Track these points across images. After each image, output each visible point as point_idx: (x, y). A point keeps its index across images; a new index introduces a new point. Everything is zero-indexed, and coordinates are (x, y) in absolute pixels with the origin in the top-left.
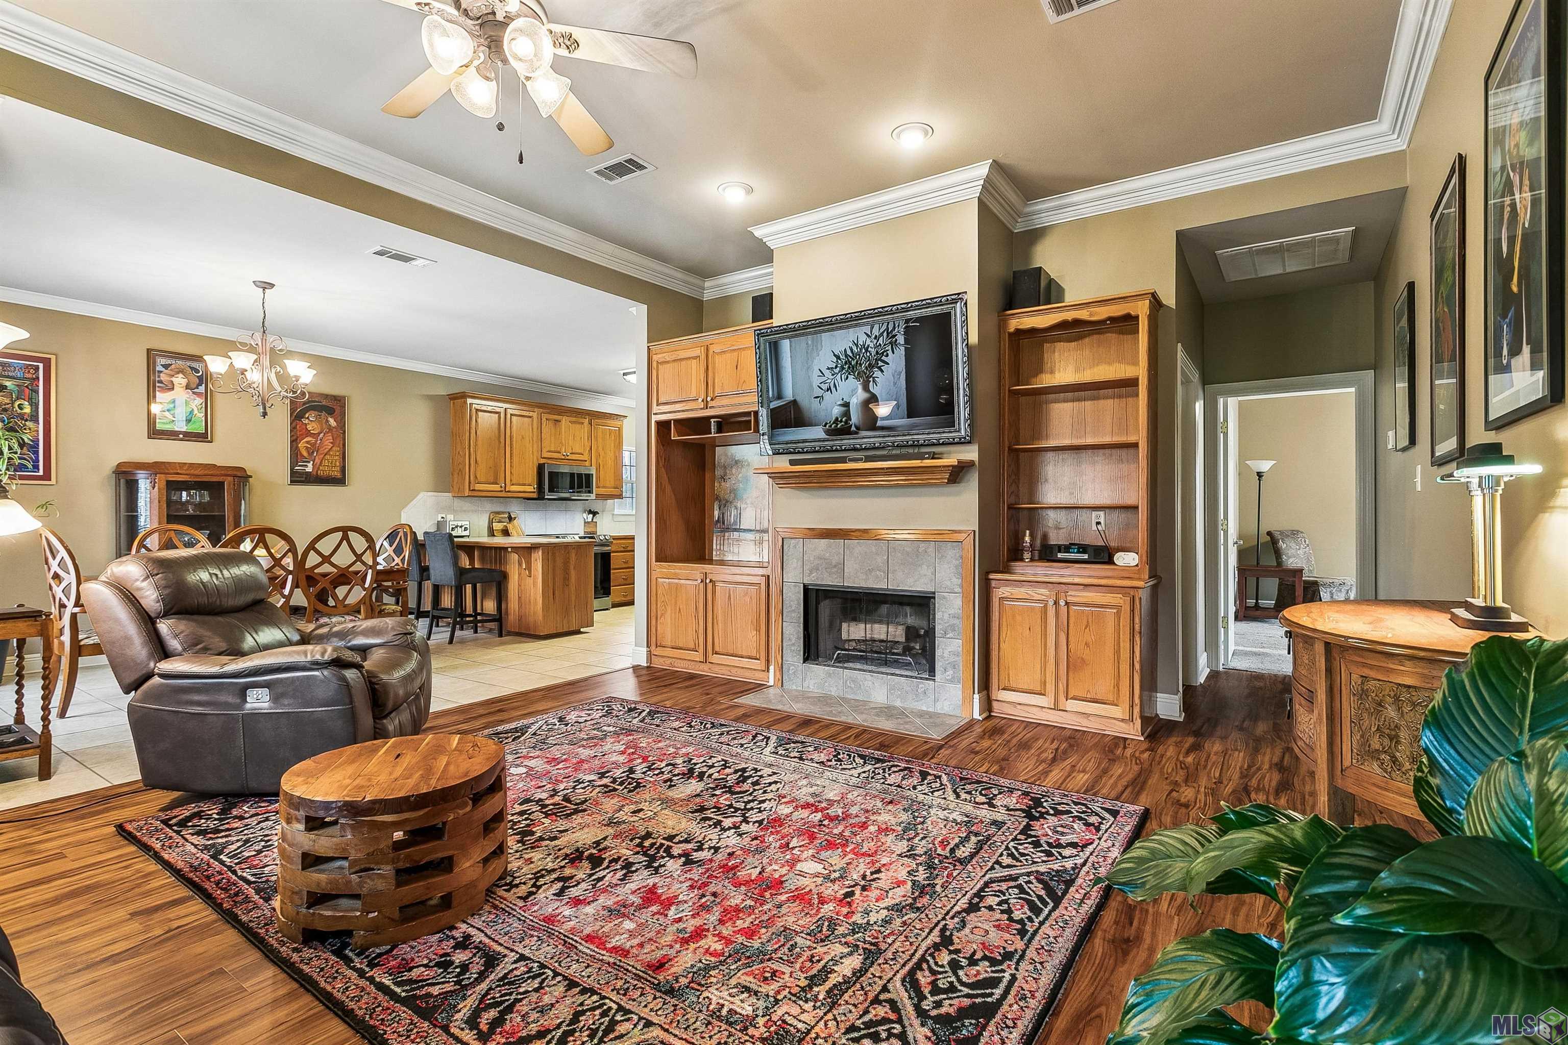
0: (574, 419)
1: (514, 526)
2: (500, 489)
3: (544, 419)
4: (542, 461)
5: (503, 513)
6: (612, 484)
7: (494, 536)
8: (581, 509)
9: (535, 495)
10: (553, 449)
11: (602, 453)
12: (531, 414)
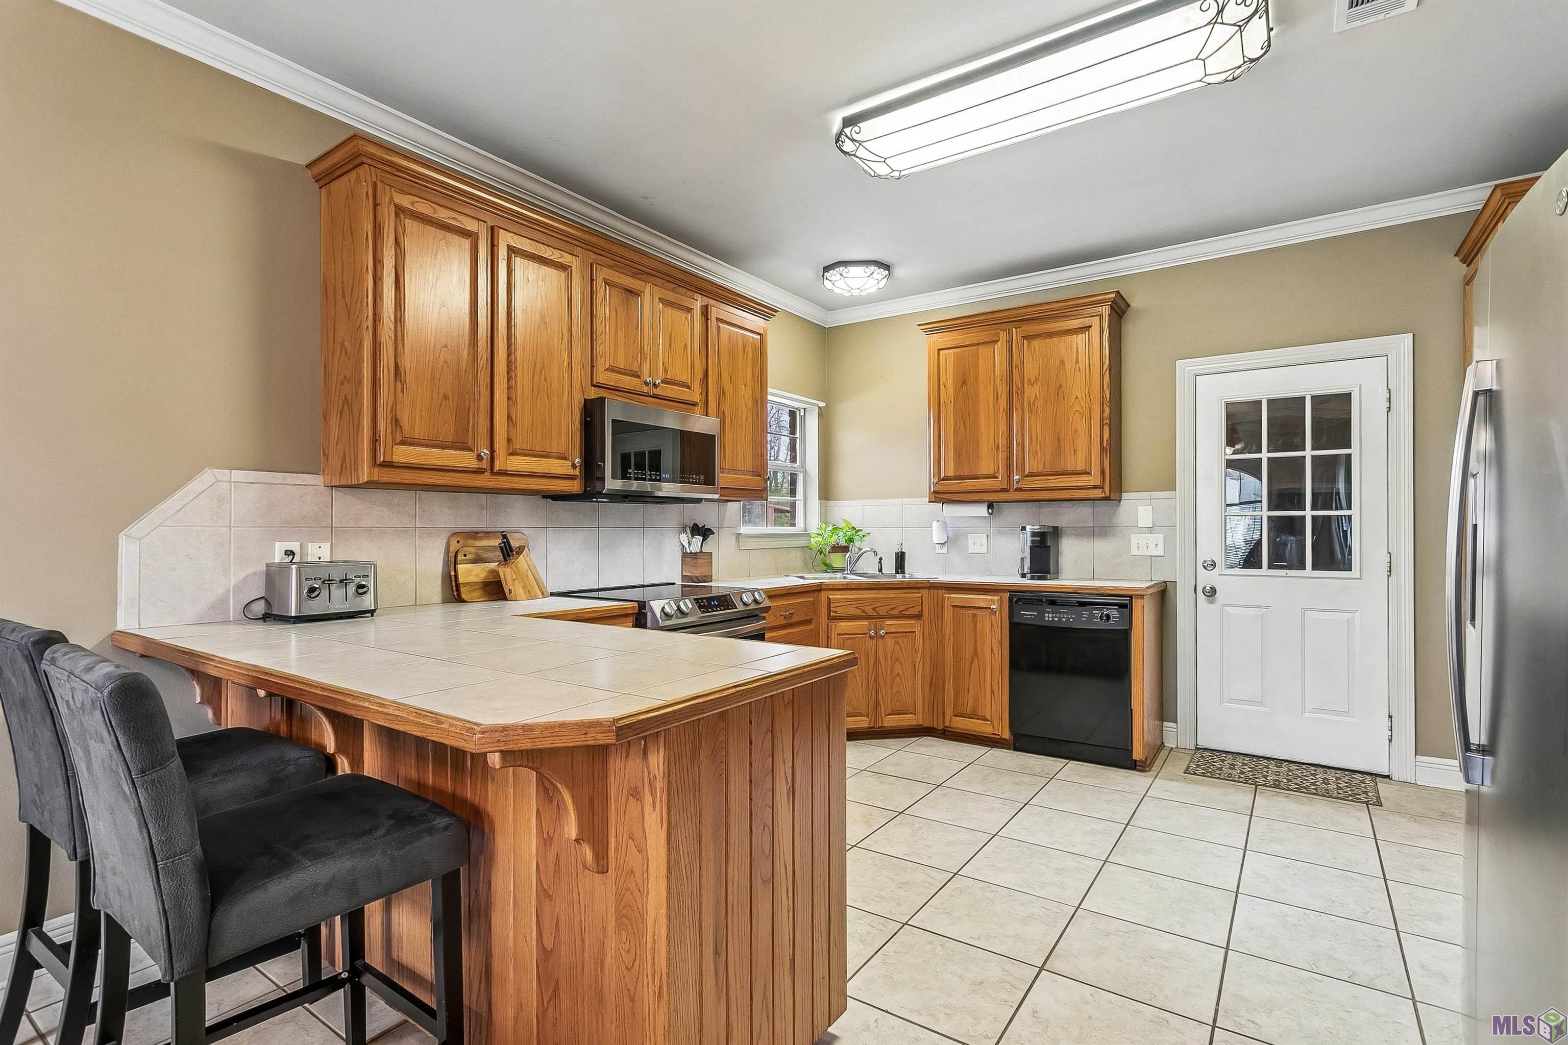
0: (670, 296)
1: (518, 572)
2: (474, 464)
3: (599, 282)
4: (593, 394)
5: (488, 534)
6: (749, 467)
7: (459, 600)
8: (675, 523)
9: (575, 487)
10: (621, 364)
11: (728, 388)
12: (566, 259)
